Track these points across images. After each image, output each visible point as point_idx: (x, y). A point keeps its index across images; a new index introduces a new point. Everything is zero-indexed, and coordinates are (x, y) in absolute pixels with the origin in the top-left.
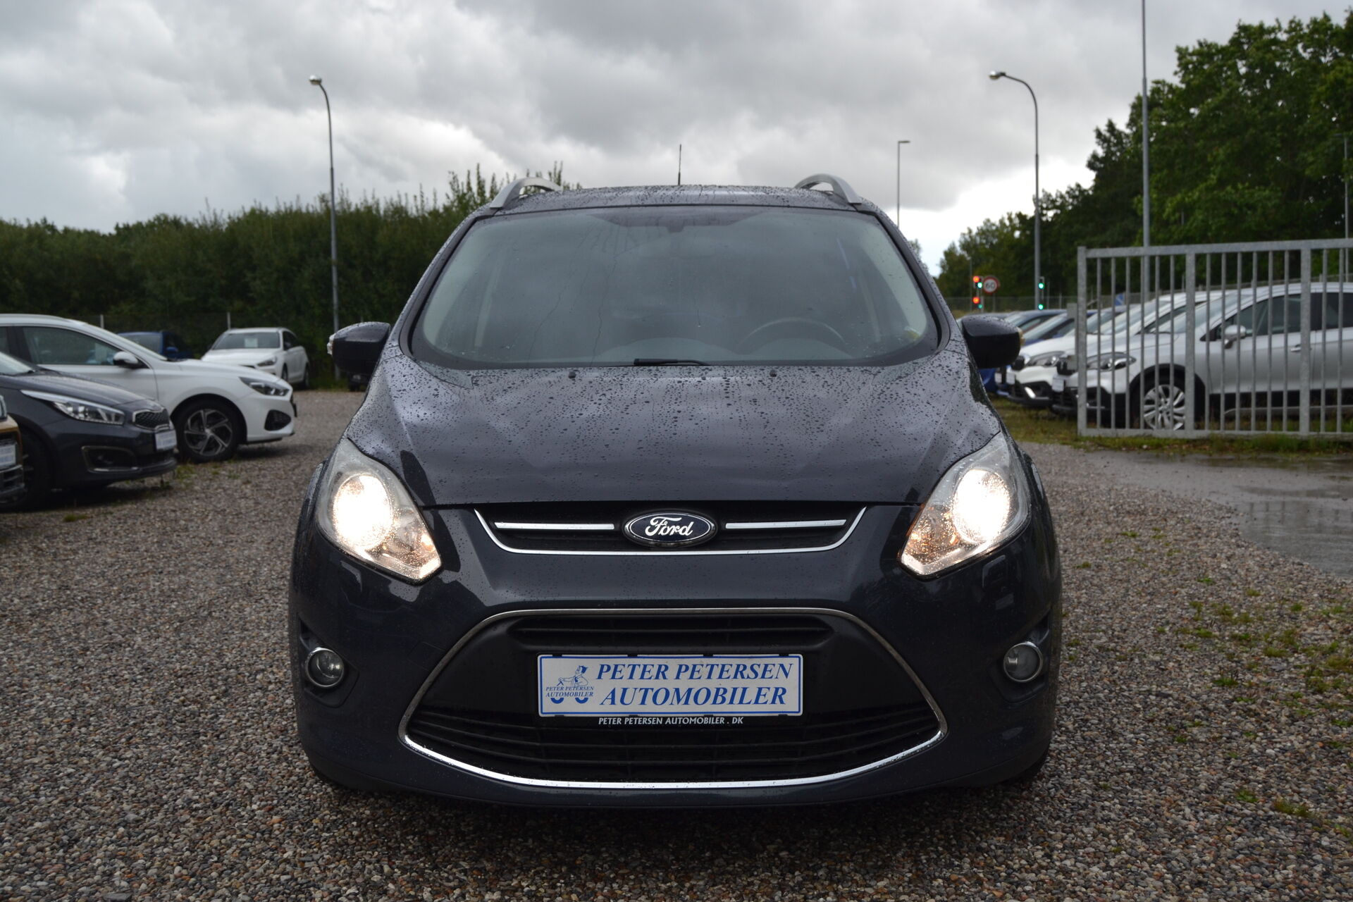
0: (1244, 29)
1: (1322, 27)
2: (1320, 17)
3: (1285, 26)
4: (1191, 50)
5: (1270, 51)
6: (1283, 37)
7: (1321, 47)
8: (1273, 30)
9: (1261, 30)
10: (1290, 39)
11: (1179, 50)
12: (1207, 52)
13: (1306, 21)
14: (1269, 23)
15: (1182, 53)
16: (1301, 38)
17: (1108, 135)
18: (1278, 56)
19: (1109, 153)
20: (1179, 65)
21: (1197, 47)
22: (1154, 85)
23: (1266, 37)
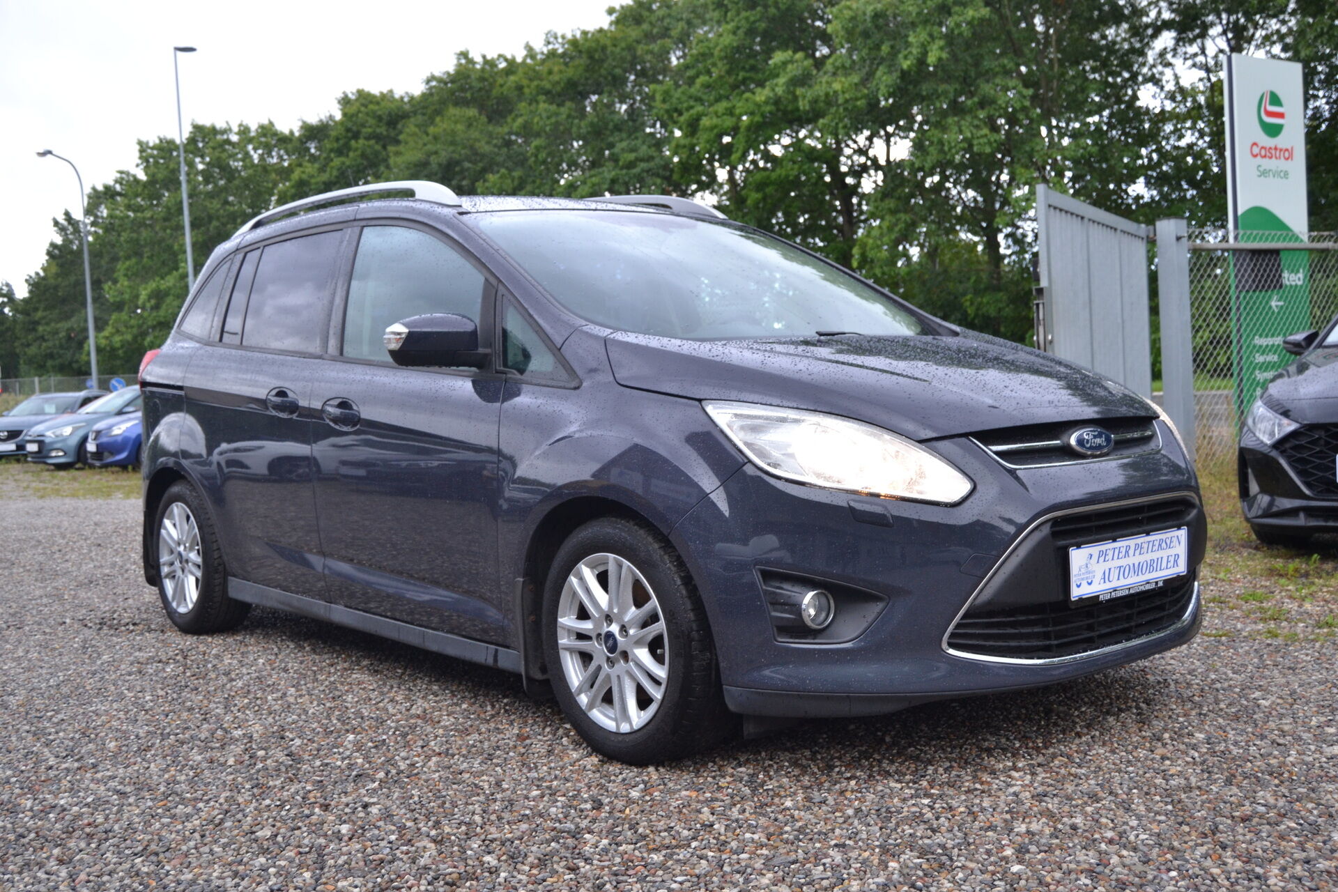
0: (198, 129)
1: (267, 131)
2: (266, 122)
3: (236, 129)
4: (151, 144)
5: (225, 150)
6: (234, 138)
7: (268, 149)
8: (224, 132)
9: (214, 131)
10: (240, 141)
11: (140, 143)
12: (166, 147)
13: (254, 127)
14: (220, 125)
15: (143, 147)
16: (250, 140)
17: (65, 223)
18: (233, 156)
19: (67, 242)
20: (141, 158)
21: (157, 141)
22: (118, 175)
23: (219, 137)
